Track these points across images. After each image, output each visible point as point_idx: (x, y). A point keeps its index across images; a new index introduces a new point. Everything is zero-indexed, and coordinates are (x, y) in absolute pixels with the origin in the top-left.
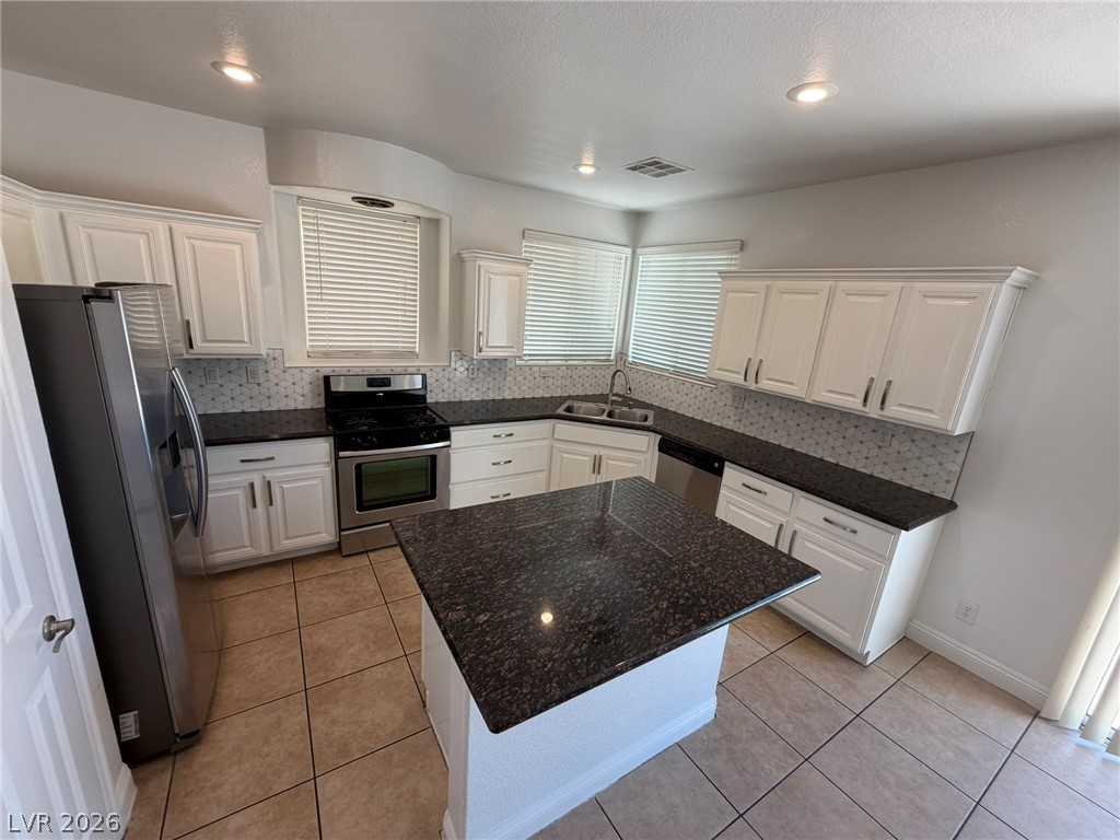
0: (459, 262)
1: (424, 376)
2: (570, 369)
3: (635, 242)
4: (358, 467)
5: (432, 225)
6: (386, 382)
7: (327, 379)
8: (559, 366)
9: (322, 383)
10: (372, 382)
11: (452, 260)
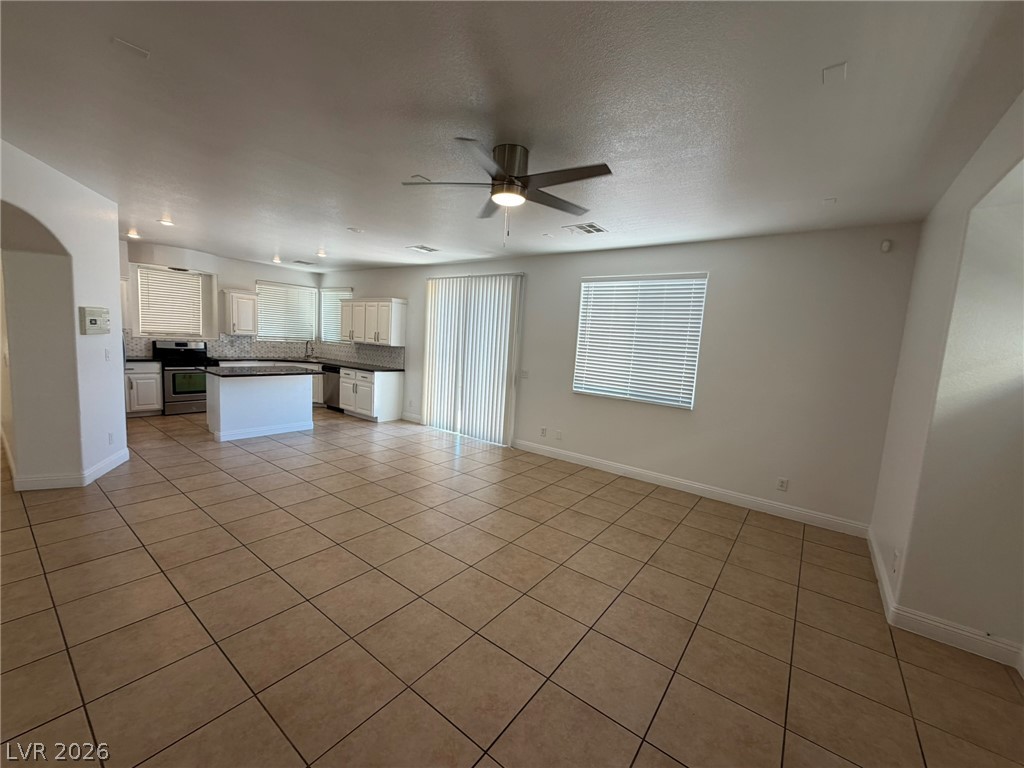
0: (222, 294)
1: (205, 344)
2: (289, 344)
3: (319, 286)
4: (174, 375)
5: (208, 278)
6: (185, 345)
7: (154, 343)
8: (281, 343)
9: (151, 345)
10: (177, 344)
11: (219, 293)
